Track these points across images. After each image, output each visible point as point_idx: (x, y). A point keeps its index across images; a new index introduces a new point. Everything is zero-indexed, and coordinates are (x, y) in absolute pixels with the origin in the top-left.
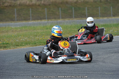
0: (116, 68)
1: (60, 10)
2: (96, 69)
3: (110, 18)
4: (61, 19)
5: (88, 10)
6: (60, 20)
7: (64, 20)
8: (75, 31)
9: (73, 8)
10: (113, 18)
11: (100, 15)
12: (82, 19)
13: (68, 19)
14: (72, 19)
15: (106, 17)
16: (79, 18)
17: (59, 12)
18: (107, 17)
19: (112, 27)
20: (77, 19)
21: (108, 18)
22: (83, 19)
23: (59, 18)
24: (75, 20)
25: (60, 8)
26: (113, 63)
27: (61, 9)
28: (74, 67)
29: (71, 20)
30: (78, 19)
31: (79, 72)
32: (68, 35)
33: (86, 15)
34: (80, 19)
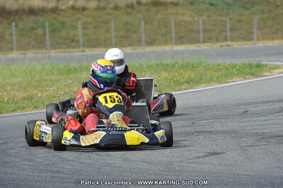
0: (156, 174)
1: (14, 29)
2: (105, 177)
3: (140, 50)
4: (18, 50)
5: (84, 28)
6: (14, 55)
7: (25, 54)
8: (51, 80)
9: (47, 24)
10: (148, 49)
11: (114, 40)
12: (70, 52)
13: (35, 51)
14: (44, 51)
15: (130, 45)
16: (62, 48)
17: (11, 35)
18: (132, 48)
19: (145, 72)
20: (57, 50)
21: (135, 49)
22: (73, 52)
23: (12, 49)
24: (53, 53)
25: (14, 24)
26: (149, 160)
27: (16, 26)
28: (51, 171)
29: (42, 54)
30: (60, 50)
31: (64, 184)
32: (36, 92)
33: (78, 42)
34: (64, 52)
